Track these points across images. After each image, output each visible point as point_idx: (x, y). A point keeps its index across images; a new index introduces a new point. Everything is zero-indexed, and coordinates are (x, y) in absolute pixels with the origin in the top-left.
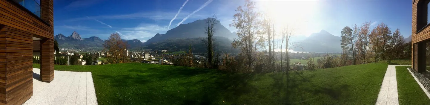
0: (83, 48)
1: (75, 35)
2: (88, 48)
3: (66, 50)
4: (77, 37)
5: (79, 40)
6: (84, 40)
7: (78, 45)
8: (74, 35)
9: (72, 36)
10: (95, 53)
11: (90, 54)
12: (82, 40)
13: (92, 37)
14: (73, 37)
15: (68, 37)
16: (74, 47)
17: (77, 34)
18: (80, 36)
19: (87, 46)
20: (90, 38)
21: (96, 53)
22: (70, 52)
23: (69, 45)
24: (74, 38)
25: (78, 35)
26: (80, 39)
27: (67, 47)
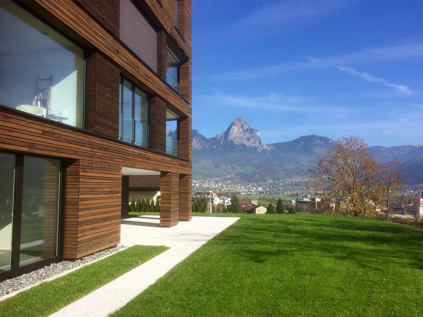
0: (270, 181)
1: (242, 130)
2: (288, 181)
3: (208, 188)
4: (248, 139)
5: (256, 148)
6: (274, 148)
7: (249, 169)
8: (236, 131)
9: (227, 133)
10: (314, 199)
11: (294, 202)
12: (265, 150)
13: (302, 138)
14: (231, 137)
15: (215, 140)
16: (236, 175)
17: (246, 127)
18: (259, 134)
19: (284, 170)
20: (297, 142)
21: (318, 200)
22: (219, 195)
23: (216, 167)
24: (237, 142)
25: (251, 131)
26: (257, 144)
27: (211, 176)
